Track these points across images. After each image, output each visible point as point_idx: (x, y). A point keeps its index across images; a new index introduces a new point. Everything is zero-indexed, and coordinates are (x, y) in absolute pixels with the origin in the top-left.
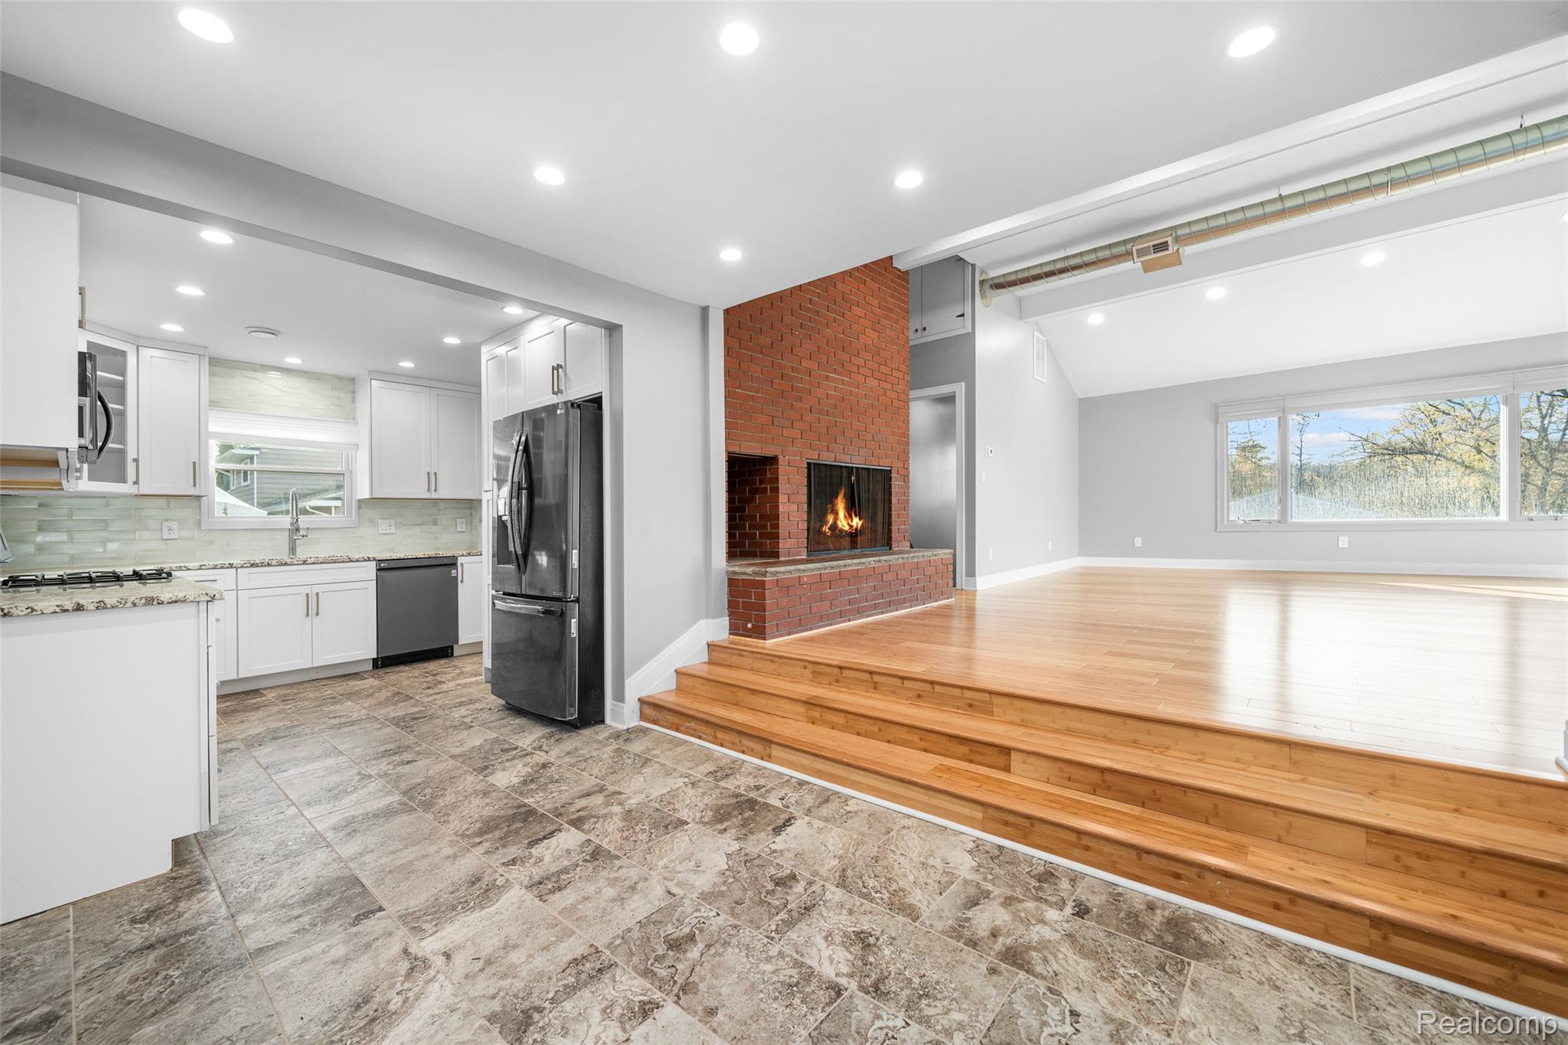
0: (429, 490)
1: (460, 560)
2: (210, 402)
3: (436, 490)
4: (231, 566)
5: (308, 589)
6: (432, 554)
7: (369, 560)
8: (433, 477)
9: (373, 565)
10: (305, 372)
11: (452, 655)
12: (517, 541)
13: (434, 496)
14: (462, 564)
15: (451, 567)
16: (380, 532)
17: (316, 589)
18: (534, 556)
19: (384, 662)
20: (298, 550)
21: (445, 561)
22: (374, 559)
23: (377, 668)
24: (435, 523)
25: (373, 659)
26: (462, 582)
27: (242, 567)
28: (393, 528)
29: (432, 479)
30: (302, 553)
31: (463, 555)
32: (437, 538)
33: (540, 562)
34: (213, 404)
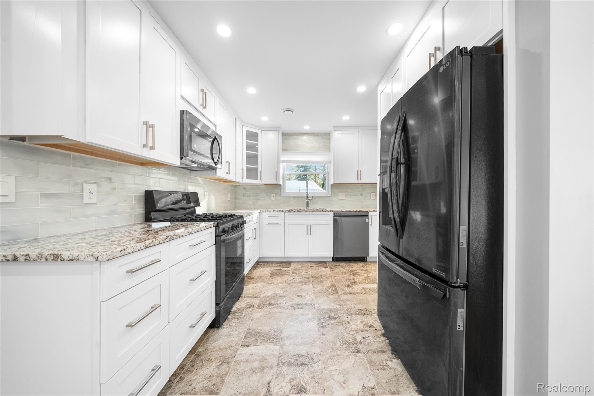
0: (357, 179)
1: (370, 214)
2: (283, 148)
3: (360, 179)
4: (282, 211)
5: (307, 223)
6: (357, 210)
7: (330, 211)
8: (359, 173)
9: (332, 214)
10: (313, 133)
11: (366, 261)
12: (395, 210)
13: (360, 182)
14: (371, 216)
15: (365, 217)
16: (339, 198)
17: (311, 223)
18: (410, 214)
19: (336, 259)
20: (310, 205)
21: (363, 214)
22: (332, 211)
23: (334, 261)
24: (361, 195)
25: (332, 257)
26: (371, 225)
27: (286, 212)
28: (344, 197)
29: (359, 174)
30: (311, 207)
31: (372, 211)
32: (362, 202)
33: (415, 218)
34: (284, 150)
